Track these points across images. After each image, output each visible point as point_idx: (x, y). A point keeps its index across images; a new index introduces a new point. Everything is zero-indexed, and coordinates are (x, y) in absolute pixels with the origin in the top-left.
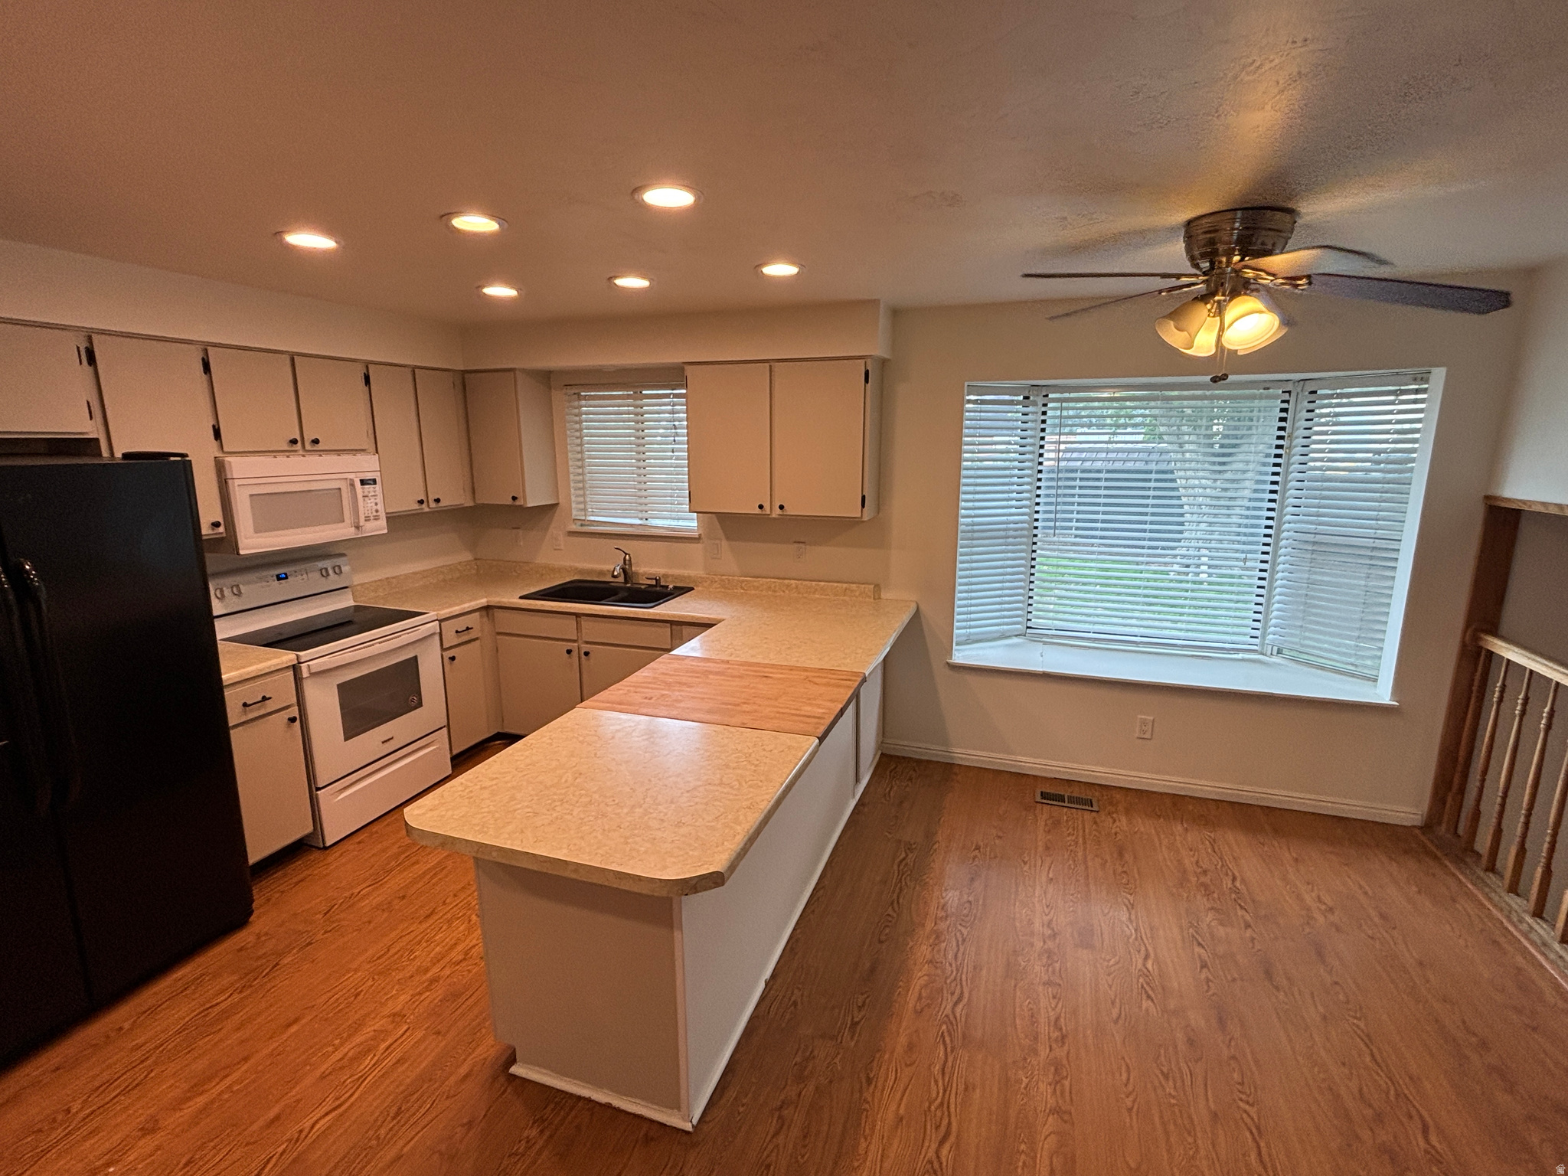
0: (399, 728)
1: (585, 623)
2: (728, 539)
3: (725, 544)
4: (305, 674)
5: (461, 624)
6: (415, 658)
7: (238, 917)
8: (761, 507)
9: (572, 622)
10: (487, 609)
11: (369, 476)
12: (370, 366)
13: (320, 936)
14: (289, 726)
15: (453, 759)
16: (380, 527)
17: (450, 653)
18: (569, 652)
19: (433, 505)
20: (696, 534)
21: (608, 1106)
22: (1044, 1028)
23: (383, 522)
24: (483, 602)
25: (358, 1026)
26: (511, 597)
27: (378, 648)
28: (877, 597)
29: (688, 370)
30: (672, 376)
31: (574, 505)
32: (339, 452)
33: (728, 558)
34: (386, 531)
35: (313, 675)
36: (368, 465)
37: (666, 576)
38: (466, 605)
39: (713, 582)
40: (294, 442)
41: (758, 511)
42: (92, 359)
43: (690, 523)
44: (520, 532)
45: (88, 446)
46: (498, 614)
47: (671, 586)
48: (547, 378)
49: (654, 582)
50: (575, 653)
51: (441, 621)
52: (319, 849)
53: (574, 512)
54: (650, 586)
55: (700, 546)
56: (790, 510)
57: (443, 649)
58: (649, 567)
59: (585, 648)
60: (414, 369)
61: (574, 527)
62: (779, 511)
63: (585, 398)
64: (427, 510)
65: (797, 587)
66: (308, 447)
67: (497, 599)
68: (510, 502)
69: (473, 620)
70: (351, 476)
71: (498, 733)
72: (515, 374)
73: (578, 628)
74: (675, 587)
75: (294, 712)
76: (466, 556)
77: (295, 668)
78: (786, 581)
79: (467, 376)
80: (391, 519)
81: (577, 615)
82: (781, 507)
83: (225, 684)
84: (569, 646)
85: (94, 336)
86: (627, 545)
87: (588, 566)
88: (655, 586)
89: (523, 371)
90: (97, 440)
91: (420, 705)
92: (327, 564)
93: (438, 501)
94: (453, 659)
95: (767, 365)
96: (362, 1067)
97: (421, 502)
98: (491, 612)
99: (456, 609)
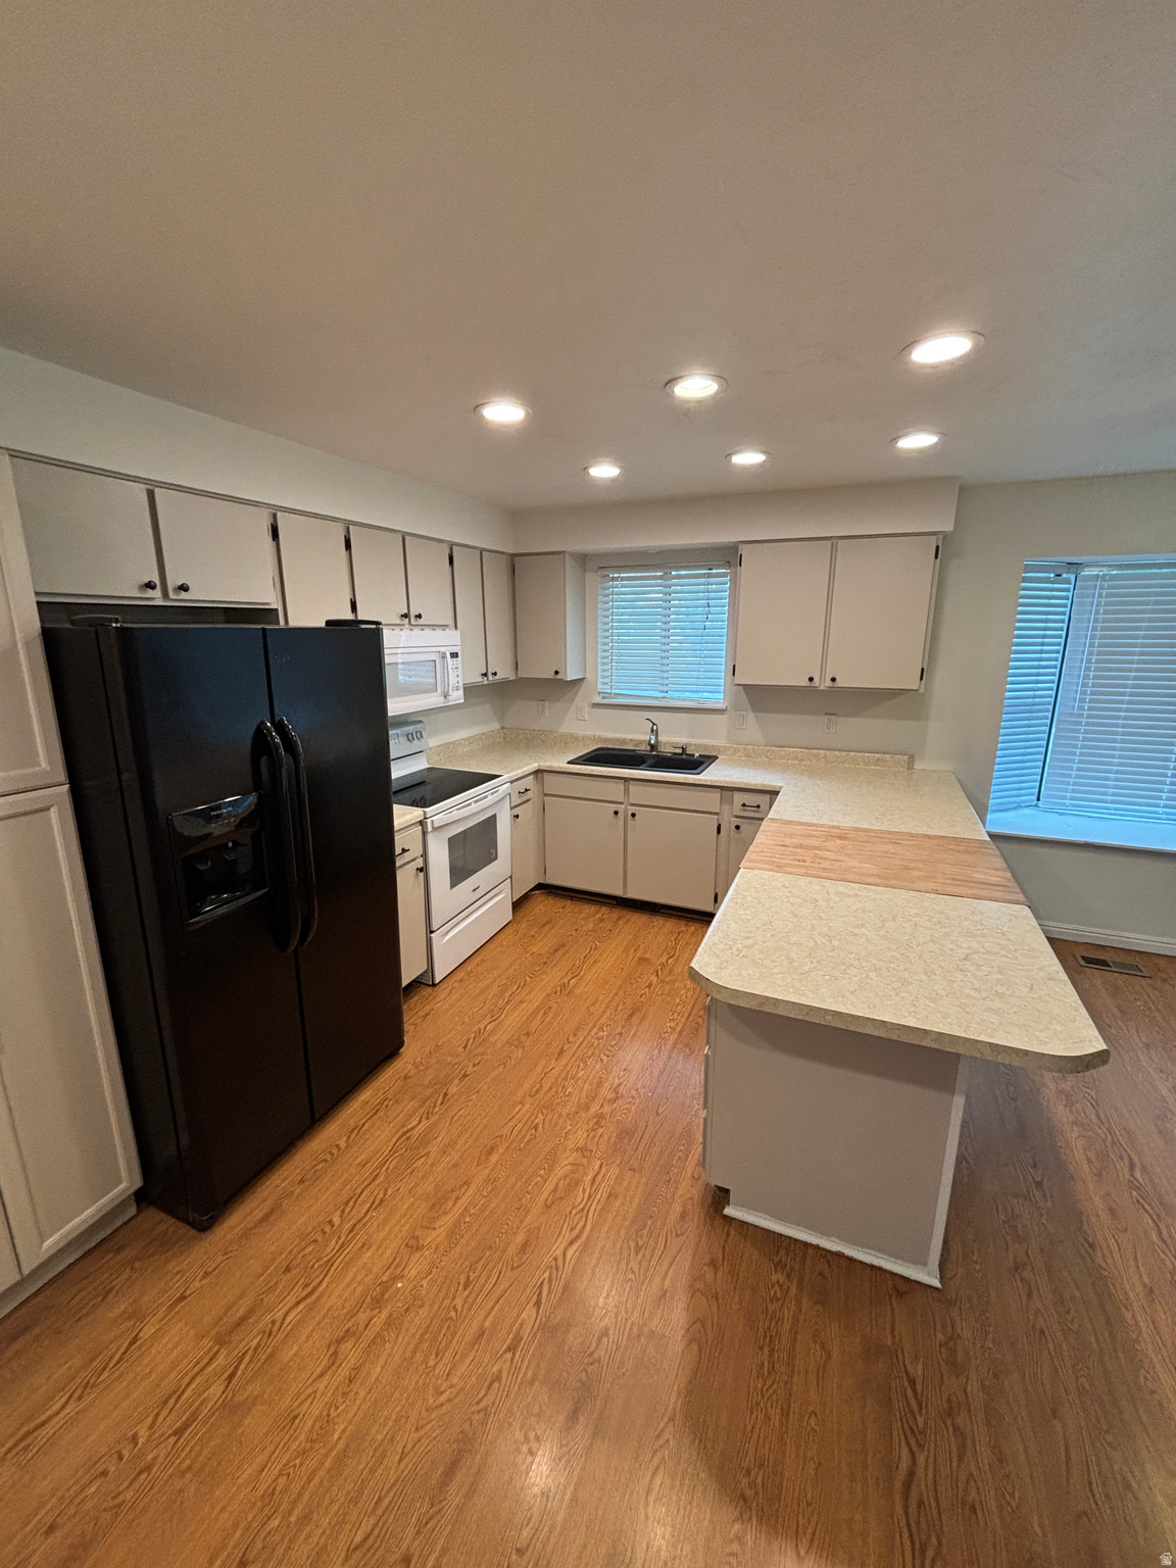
0: (482, 878)
1: (633, 787)
2: (754, 711)
3: (751, 715)
4: (430, 829)
5: (521, 785)
6: (494, 816)
8: (811, 679)
9: (621, 786)
10: (538, 772)
11: (454, 650)
12: (454, 547)
13: (470, 1069)
14: (417, 875)
15: (513, 903)
16: (457, 697)
17: (516, 811)
18: (616, 813)
19: (491, 678)
20: (721, 706)
21: (839, 1255)
23: (461, 692)
24: (534, 766)
25: (552, 1159)
26: (560, 762)
27: (475, 808)
28: (910, 766)
29: (744, 550)
30: (729, 556)
31: (600, 680)
32: (433, 627)
33: (753, 728)
34: (463, 701)
35: (435, 829)
36: (450, 639)
37: (691, 745)
38: (525, 769)
39: (736, 751)
40: (405, 616)
41: (808, 684)
42: (275, 532)
43: (718, 700)
44: (547, 704)
45: (268, 614)
46: (547, 777)
47: (697, 755)
48: (583, 560)
49: (680, 751)
50: (621, 814)
51: (512, 782)
52: (429, 986)
53: (600, 686)
54: (675, 754)
55: (723, 718)
56: (840, 683)
57: (512, 808)
58: (674, 736)
59: (632, 809)
60: (482, 551)
61: (598, 700)
62: (828, 683)
64: (486, 682)
65: (825, 756)
66: (413, 622)
67: (548, 764)
68: (551, 675)
69: (529, 782)
70: (443, 649)
71: (539, 884)
72: (564, 558)
73: (627, 791)
74: (700, 756)
75: (420, 863)
76: (496, 726)
77: (422, 823)
78: (814, 751)
79: (516, 558)
80: (469, 690)
81: (626, 780)
82: (833, 680)
84: (614, 807)
85: (279, 514)
86: (654, 716)
87: (611, 735)
88: (682, 754)
89: (569, 553)
90: (277, 609)
91: (496, 857)
92: (410, 729)
93: (495, 674)
94: (517, 816)
95: (829, 543)
96: (579, 1200)
97: (485, 675)
98: (540, 775)
99: (519, 772)
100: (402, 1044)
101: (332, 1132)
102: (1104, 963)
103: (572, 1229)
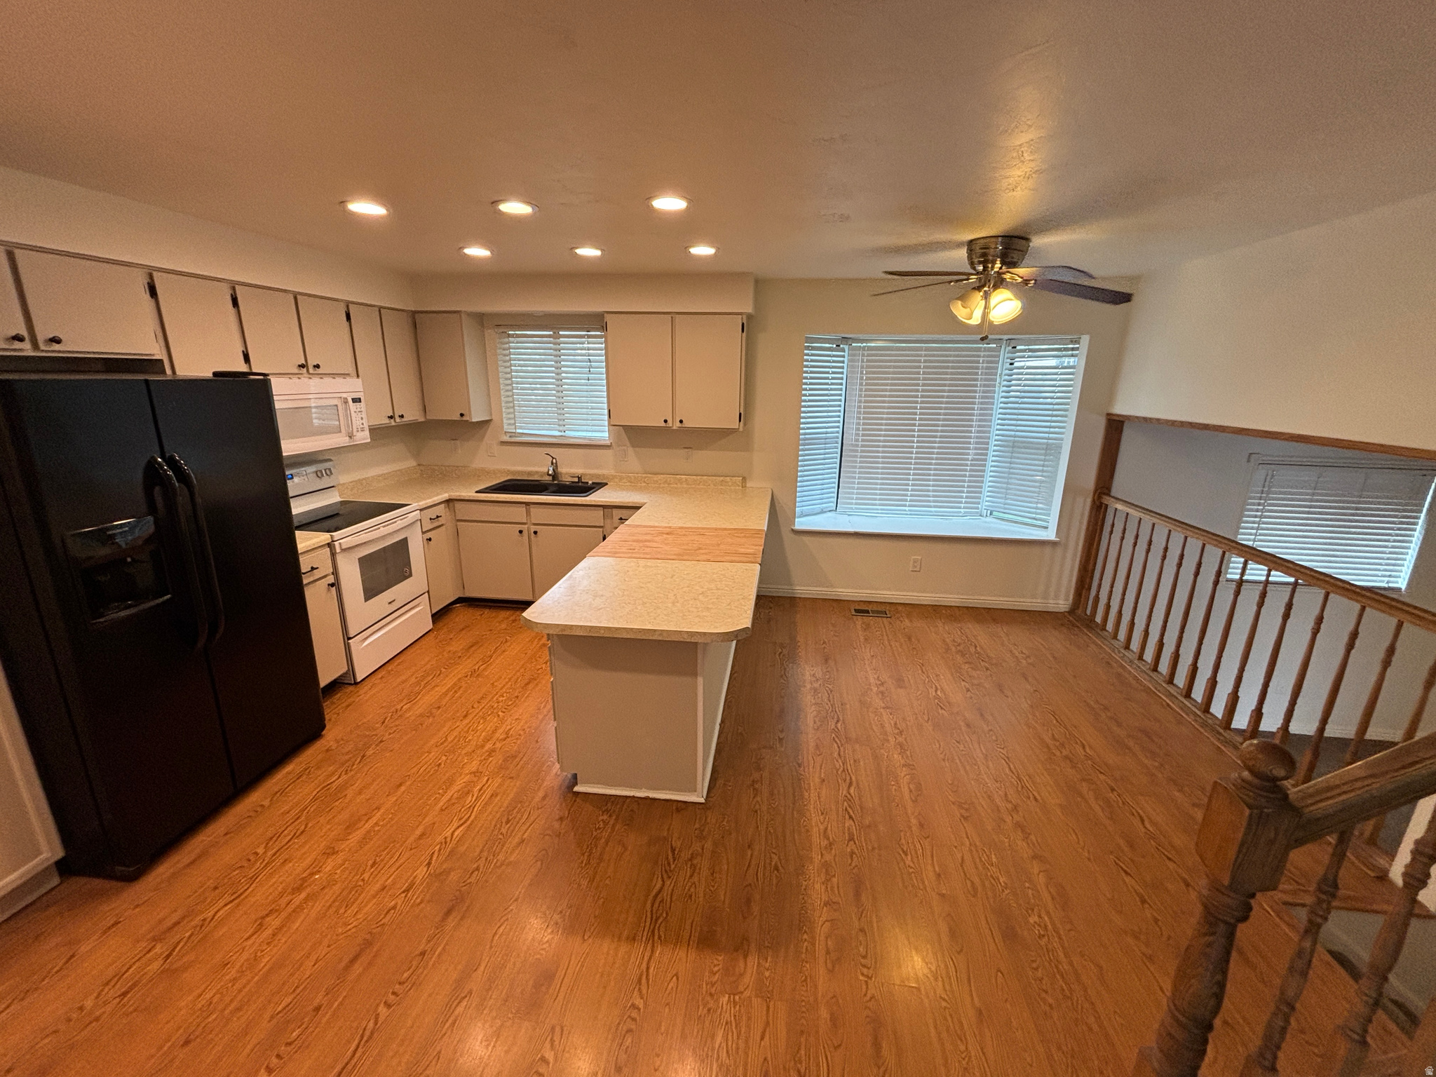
0: (400, 592)
1: (533, 510)
2: (633, 446)
3: (630, 450)
4: (338, 550)
5: (432, 513)
6: (405, 540)
7: (314, 730)
8: (666, 421)
9: (523, 509)
10: (448, 502)
11: (356, 396)
12: (351, 306)
13: (387, 737)
14: (329, 590)
15: (433, 616)
16: (363, 437)
17: (428, 535)
18: (521, 532)
19: (398, 420)
20: (608, 443)
21: (647, 798)
22: (888, 728)
23: (367, 433)
24: (445, 496)
25: (451, 782)
26: (470, 493)
27: (383, 531)
28: (744, 486)
29: (608, 318)
30: (596, 322)
31: (505, 421)
32: (333, 375)
33: (633, 460)
34: (369, 440)
35: (343, 550)
36: (353, 386)
37: (585, 475)
38: (435, 498)
39: (621, 479)
40: (302, 366)
41: (663, 424)
42: (153, 291)
43: (602, 434)
44: (458, 442)
45: (153, 365)
46: (458, 505)
47: (590, 482)
48: (482, 320)
49: (576, 480)
50: (525, 533)
51: (421, 510)
52: (351, 684)
53: (505, 427)
54: (573, 482)
55: (609, 452)
56: (687, 424)
57: (423, 533)
58: (570, 469)
59: (533, 528)
60: (380, 308)
61: (506, 438)
62: (678, 424)
63: (512, 336)
64: (393, 424)
65: (686, 480)
66: (311, 371)
67: (458, 494)
68: (457, 417)
69: (441, 510)
70: (344, 395)
71: (459, 598)
72: (460, 316)
73: (528, 513)
74: (593, 483)
75: (331, 579)
76: (411, 463)
77: (330, 545)
78: (678, 476)
79: (417, 316)
80: (374, 430)
81: (527, 504)
82: (681, 421)
83: (300, 552)
84: (521, 528)
85: (155, 274)
86: (554, 452)
87: (519, 468)
88: (578, 482)
89: (470, 314)
90: (161, 361)
91: (411, 575)
92: (322, 466)
93: (402, 416)
94: (430, 539)
95: (669, 317)
96: (468, 802)
97: (391, 417)
98: (451, 504)
99: (429, 502)
100: (324, 727)
101: (256, 797)
102: (868, 612)
103: (460, 819)
